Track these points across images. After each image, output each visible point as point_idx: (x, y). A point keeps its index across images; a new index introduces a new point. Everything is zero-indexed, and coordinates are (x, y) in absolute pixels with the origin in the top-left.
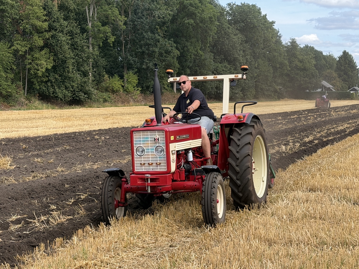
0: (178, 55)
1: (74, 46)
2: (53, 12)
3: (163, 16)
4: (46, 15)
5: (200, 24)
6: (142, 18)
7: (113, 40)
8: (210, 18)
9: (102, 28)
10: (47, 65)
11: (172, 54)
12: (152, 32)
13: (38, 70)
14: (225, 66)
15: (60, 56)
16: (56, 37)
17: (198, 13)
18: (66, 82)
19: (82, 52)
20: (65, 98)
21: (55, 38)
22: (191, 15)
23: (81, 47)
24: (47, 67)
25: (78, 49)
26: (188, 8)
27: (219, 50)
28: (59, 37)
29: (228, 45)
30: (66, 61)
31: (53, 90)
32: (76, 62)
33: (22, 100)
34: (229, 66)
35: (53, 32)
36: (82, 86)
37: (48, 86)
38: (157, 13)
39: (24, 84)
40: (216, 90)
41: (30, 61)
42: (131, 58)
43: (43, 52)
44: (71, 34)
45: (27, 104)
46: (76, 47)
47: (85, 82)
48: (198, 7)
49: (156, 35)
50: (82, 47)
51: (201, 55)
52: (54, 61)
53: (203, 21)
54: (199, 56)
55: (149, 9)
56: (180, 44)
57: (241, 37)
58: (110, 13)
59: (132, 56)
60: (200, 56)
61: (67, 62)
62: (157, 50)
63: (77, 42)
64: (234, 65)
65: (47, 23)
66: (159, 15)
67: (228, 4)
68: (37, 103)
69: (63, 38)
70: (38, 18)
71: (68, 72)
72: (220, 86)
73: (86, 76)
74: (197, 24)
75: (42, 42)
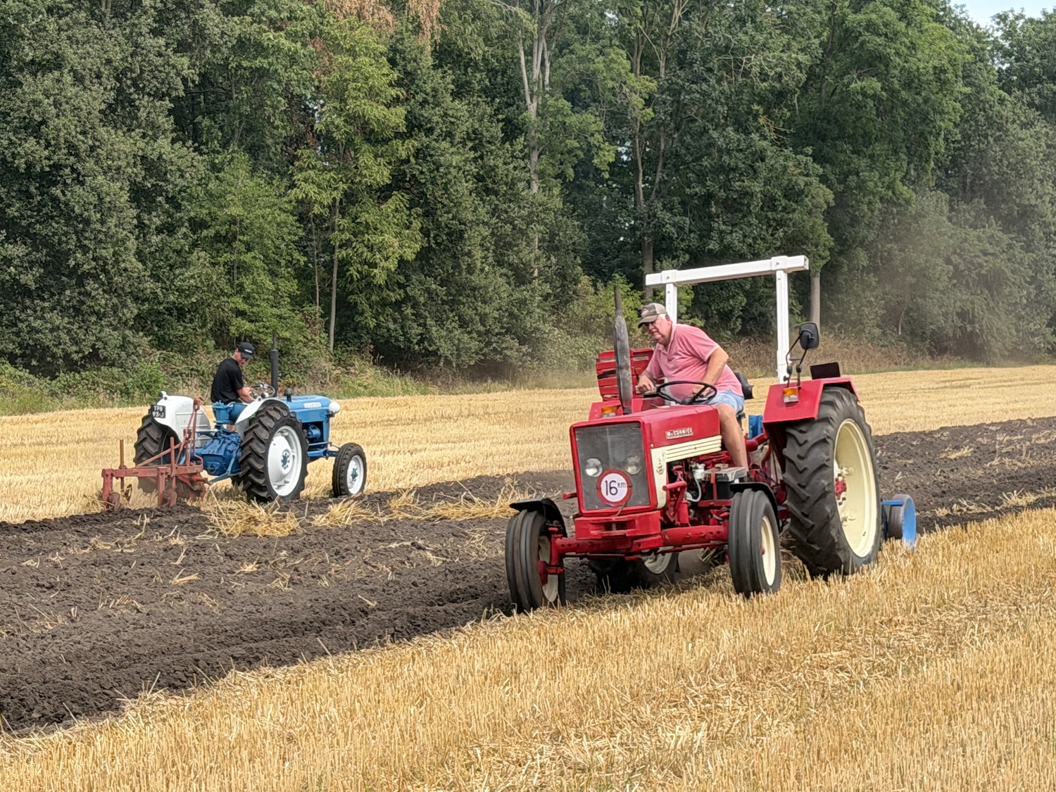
0: (827, 203)
1: (485, 184)
2: (419, 72)
3: (779, 70)
4: (399, 83)
5: (904, 94)
6: (705, 80)
7: (612, 160)
8: (939, 71)
9: (573, 120)
10: (401, 246)
11: (806, 199)
12: (740, 125)
13: (374, 265)
14: (992, 236)
15: (444, 219)
16: (431, 156)
17: (897, 54)
18: (464, 304)
19: (510, 201)
20: (459, 356)
21: (429, 158)
22: (874, 63)
23: (506, 184)
24: (401, 256)
25: (496, 193)
26: (861, 39)
27: (968, 181)
28: (442, 155)
29: (1001, 161)
30: (462, 232)
31: (420, 330)
32: (493, 234)
33: (324, 364)
34: (1005, 237)
35: (422, 140)
36: (511, 315)
37: (405, 318)
38: (755, 62)
39: (327, 313)
40: (960, 324)
41: (347, 236)
42: (666, 216)
43: (390, 206)
44: (475, 140)
45: (337, 379)
46: (490, 186)
47: (522, 303)
48: (895, 35)
49: (755, 136)
50: (512, 185)
51: (908, 202)
52: (425, 232)
53: (912, 81)
54: (900, 205)
55: (727, 47)
56: (833, 164)
57: (1047, 134)
58: (601, 66)
59: (671, 210)
60: (903, 203)
61: (466, 236)
62: (757, 187)
63: (493, 168)
64: (1023, 231)
65: (401, 110)
66: (762, 69)
67: (999, 16)
68: (370, 374)
69: (453, 157)
70: (372, 94)
71: (470, 270)
72: (973, 309)
73: (524, 283)
74: (893, 93)
75: (385, 173)
